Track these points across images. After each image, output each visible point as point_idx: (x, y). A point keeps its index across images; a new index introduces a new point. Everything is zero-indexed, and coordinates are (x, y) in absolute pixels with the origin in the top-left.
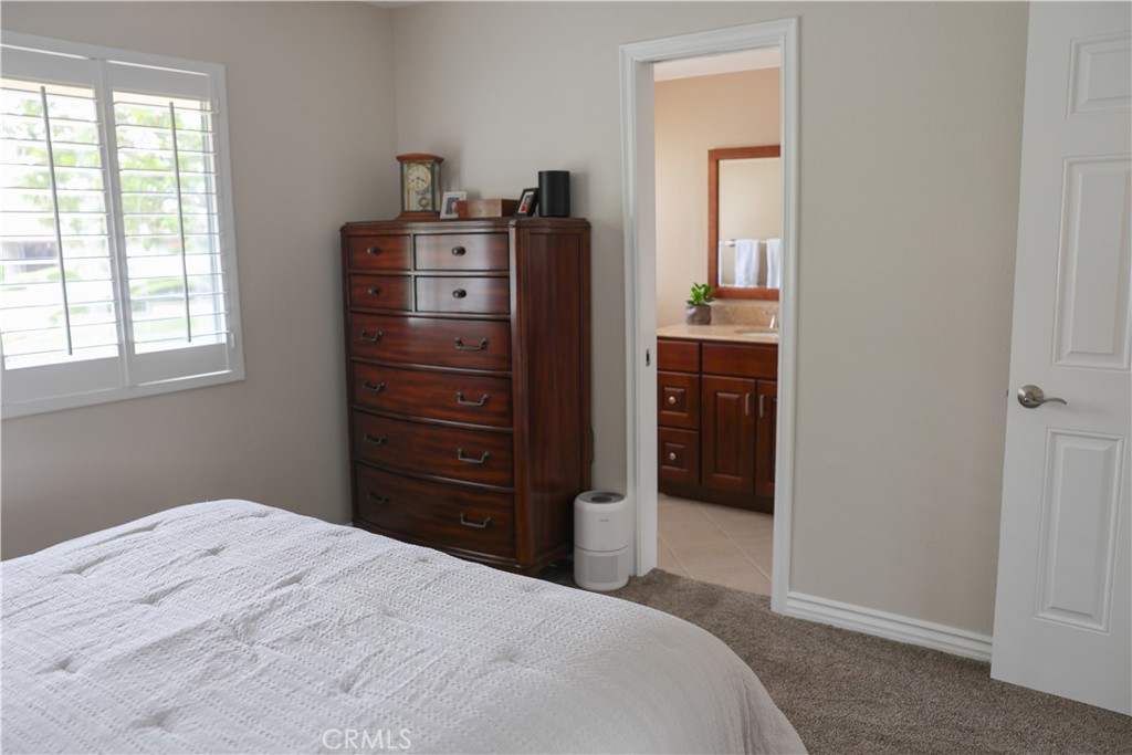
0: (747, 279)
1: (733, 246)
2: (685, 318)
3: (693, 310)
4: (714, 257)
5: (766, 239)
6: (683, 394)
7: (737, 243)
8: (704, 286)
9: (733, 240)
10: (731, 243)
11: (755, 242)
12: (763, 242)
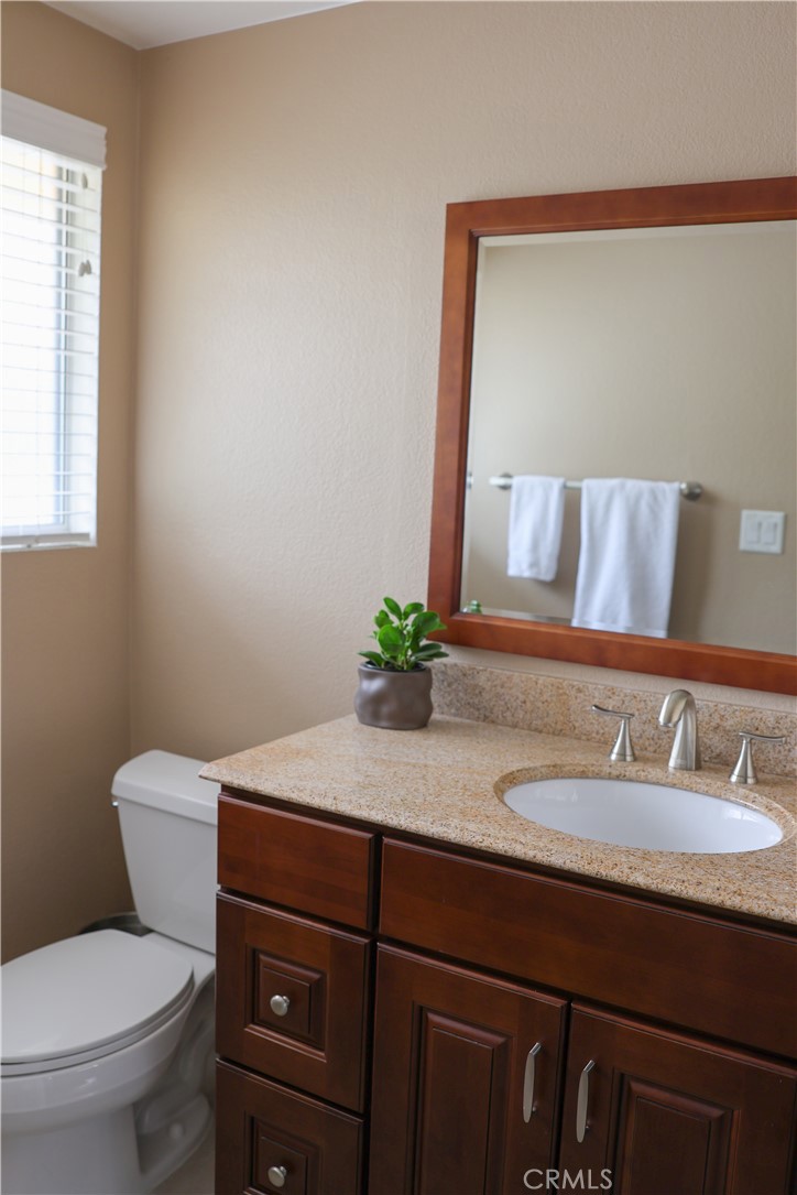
0: (534, 564)
1: (505, 488)
2: (352, 701)
3: (375, 685)
4: (451, 525)
5: (581, 480)
6: (316, 988)
7: (515, 482)
8: (416, 607)
9: (507, 476)
10: (502, 481)
11: (556, 484)
12: (571, 484)
